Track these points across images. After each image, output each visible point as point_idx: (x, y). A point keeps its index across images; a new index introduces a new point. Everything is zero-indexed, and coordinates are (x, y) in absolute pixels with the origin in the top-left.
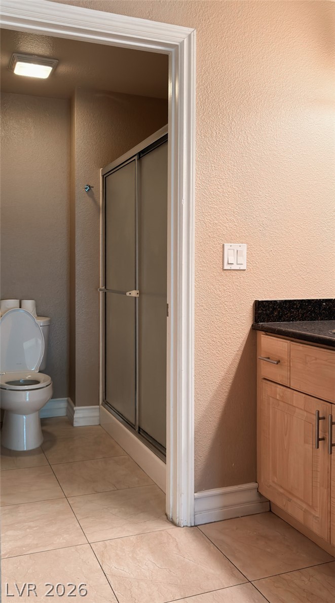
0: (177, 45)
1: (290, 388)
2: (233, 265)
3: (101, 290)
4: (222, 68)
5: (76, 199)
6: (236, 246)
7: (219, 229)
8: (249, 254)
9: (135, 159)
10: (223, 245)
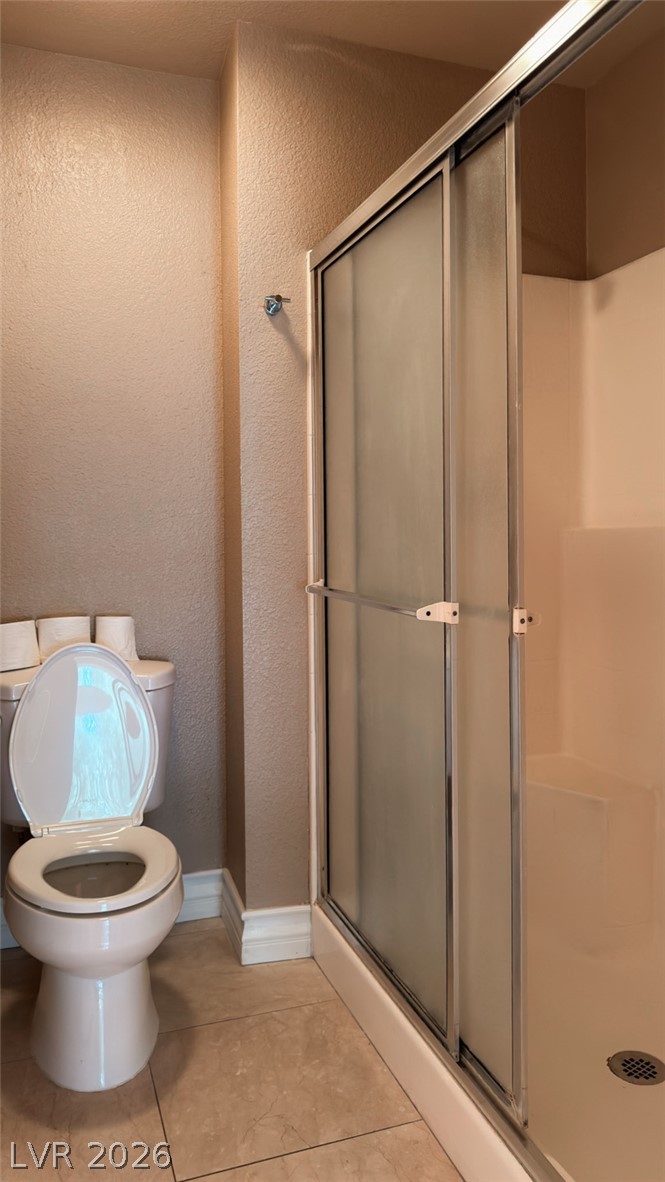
3: (312, 590)
5: (241, 335)
9: (441, 173)
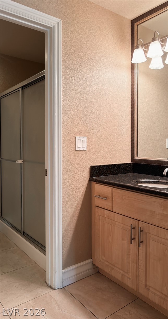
0: (52, 28)
1: (112, 212)
2: (80, 148)
4: (74, 43)
6: (81, 138)
7: (73, 129)
8: (88, 142)
9: (20, 90)
10: (75, 137)
